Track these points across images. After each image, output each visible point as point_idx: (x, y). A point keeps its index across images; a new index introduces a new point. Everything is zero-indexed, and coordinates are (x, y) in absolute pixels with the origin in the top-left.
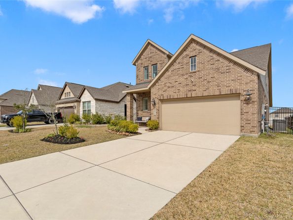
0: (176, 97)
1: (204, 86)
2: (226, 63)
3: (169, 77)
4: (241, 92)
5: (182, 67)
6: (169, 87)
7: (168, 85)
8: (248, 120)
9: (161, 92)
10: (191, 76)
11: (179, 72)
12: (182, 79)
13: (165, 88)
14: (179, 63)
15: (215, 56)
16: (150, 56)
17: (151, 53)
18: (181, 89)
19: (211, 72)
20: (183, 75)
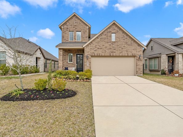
0: (104, 55)
1: (120, 50)
2: (130, 40)
3: (98, 42)
4: (137, 55)
5: (107, 37)
6: (98, 48)
7: (98, 47)
8: (139, 68)
9: (92, 51)
10: (113, 44)
11: (105, 40)
12: (107, 45)
13: (96, 49)
14: (105, 35)
15: (125, 36)
16: (75, 24)
17: (76, 23)
18: (107, 50)
19: (124, 43)
20: (108, 42)
